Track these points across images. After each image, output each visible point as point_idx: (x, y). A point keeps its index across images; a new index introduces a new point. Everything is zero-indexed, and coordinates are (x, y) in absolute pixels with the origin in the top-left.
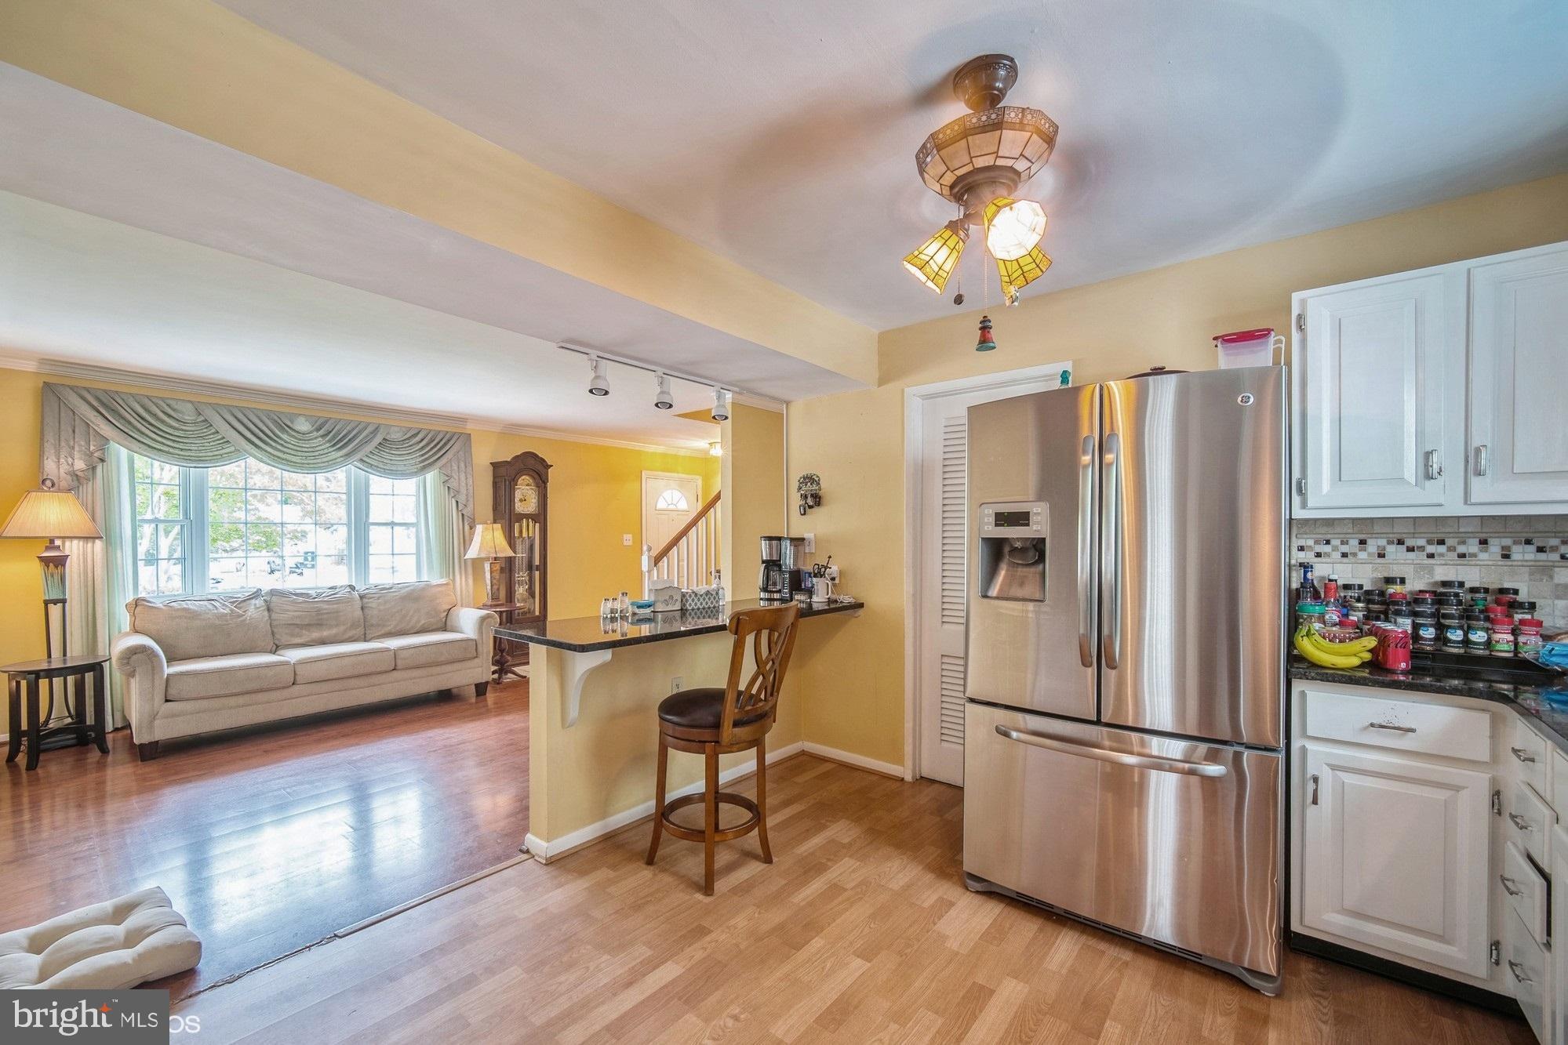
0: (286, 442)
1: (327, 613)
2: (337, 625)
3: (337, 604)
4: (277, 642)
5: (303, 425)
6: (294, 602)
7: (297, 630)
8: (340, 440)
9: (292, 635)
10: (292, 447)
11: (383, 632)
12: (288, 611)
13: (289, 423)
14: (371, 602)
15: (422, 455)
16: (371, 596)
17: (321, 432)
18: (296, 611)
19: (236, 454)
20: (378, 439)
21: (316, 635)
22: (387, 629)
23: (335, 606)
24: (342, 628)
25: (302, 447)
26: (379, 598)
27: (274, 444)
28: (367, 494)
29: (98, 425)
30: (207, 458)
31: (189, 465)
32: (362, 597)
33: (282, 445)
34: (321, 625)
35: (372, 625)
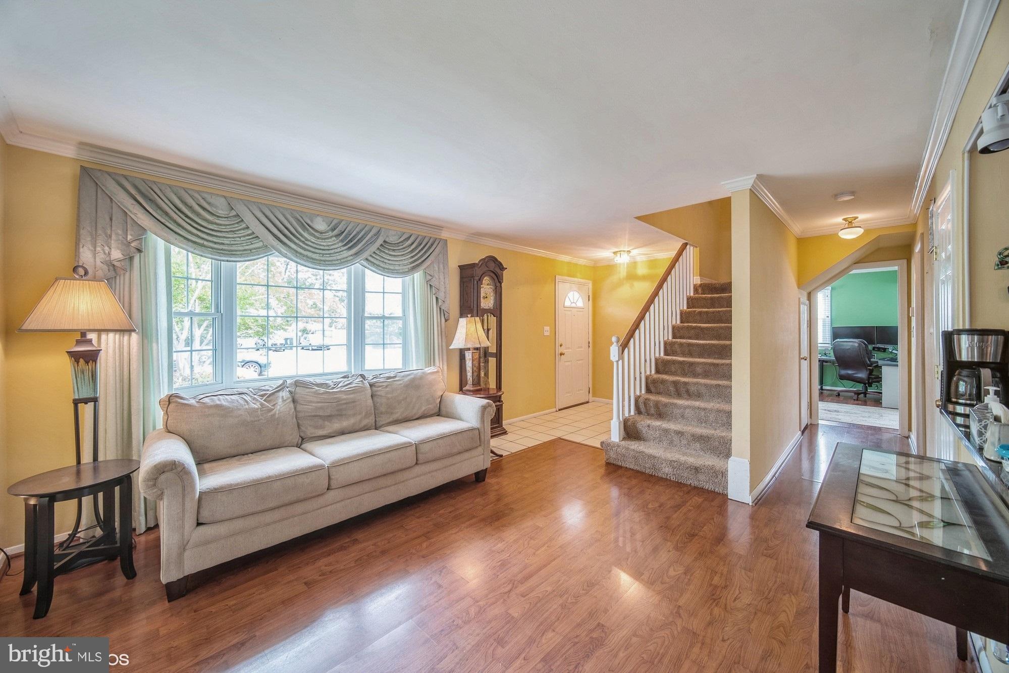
0: (307, 240)
1: (346, 403)
2: (354, 415)
3: (352, 394)
4: (302, 435)
5: (320, 225)
6: (316, 393)
7: (320, 422)
8: (351, 241)
9: (316, 427)
10: (312, 244)
11: (391, 419)
12: (311, 402)
13: (309, 222)
14: (380, 391)
15: (412, 257)
16: (381, 384)
17: (336, 232)
18: (318, 402)
19: (265, 249)
20: (380, 241)
21: (337, 425)
22: (395, 417)
23: (352, 396)
24: (359, 417)
25: (321, 245)
26: (387, 387)
27: (297, 241)
28: (364, 291)
29: (135, 214)
30: (238, 253)
31: (222, 258)
32: (371, 385)
33: (303, 242)
34: (341, 415)
35: (381, 413)
